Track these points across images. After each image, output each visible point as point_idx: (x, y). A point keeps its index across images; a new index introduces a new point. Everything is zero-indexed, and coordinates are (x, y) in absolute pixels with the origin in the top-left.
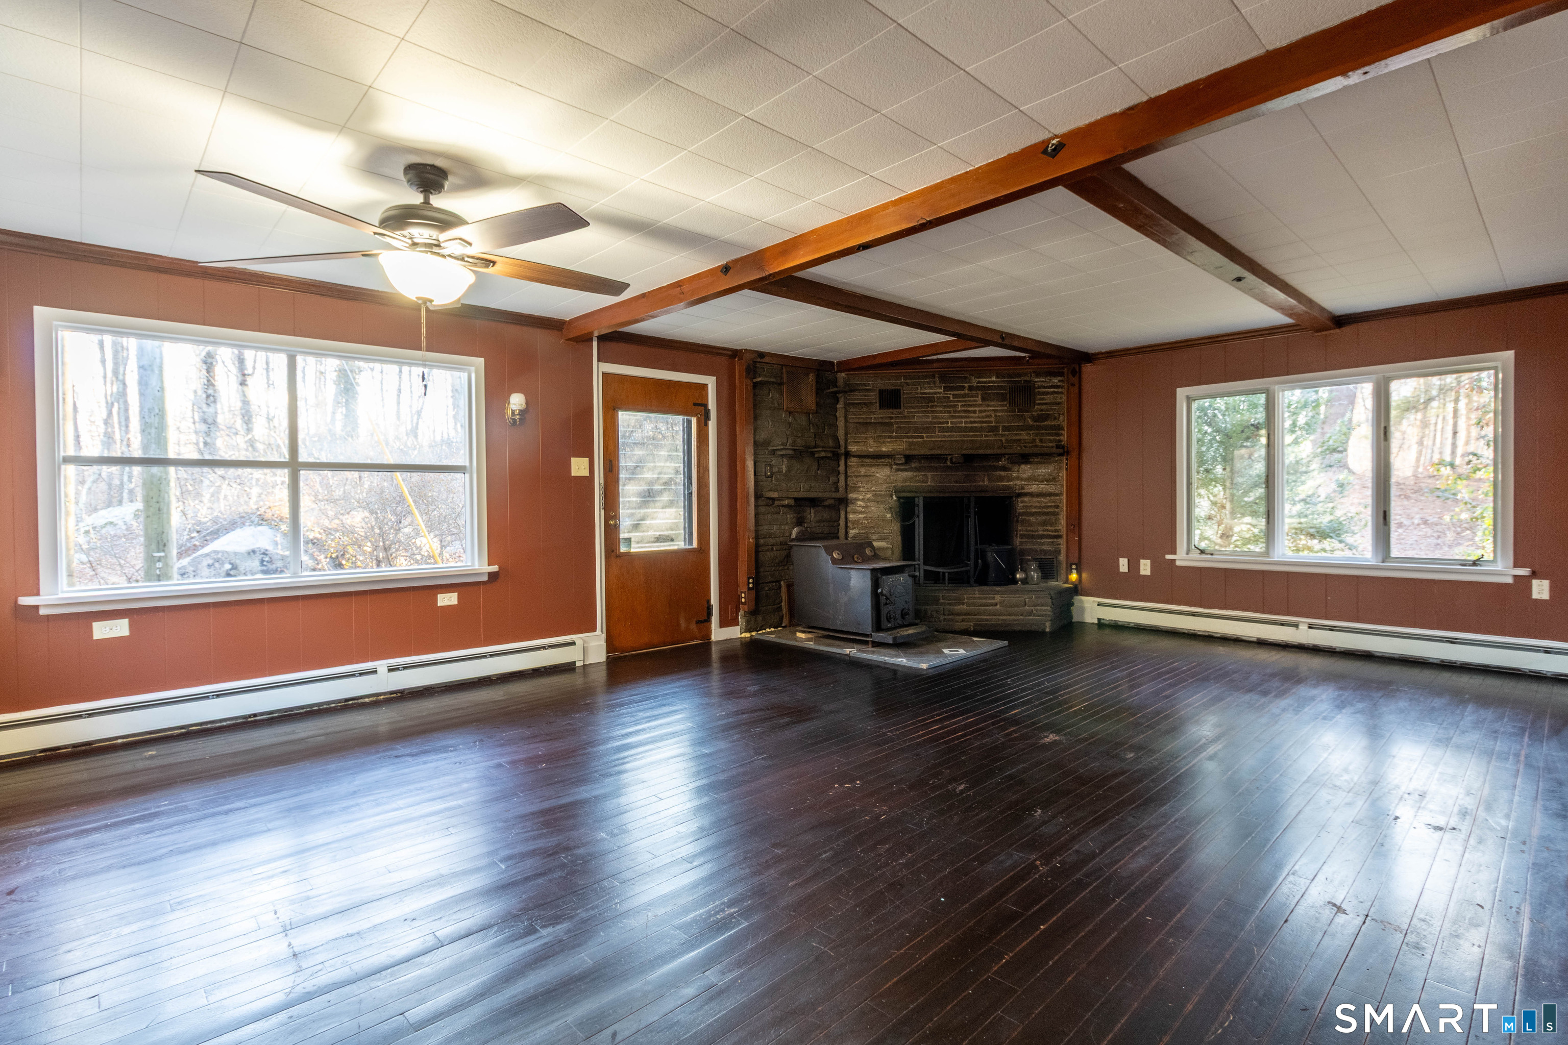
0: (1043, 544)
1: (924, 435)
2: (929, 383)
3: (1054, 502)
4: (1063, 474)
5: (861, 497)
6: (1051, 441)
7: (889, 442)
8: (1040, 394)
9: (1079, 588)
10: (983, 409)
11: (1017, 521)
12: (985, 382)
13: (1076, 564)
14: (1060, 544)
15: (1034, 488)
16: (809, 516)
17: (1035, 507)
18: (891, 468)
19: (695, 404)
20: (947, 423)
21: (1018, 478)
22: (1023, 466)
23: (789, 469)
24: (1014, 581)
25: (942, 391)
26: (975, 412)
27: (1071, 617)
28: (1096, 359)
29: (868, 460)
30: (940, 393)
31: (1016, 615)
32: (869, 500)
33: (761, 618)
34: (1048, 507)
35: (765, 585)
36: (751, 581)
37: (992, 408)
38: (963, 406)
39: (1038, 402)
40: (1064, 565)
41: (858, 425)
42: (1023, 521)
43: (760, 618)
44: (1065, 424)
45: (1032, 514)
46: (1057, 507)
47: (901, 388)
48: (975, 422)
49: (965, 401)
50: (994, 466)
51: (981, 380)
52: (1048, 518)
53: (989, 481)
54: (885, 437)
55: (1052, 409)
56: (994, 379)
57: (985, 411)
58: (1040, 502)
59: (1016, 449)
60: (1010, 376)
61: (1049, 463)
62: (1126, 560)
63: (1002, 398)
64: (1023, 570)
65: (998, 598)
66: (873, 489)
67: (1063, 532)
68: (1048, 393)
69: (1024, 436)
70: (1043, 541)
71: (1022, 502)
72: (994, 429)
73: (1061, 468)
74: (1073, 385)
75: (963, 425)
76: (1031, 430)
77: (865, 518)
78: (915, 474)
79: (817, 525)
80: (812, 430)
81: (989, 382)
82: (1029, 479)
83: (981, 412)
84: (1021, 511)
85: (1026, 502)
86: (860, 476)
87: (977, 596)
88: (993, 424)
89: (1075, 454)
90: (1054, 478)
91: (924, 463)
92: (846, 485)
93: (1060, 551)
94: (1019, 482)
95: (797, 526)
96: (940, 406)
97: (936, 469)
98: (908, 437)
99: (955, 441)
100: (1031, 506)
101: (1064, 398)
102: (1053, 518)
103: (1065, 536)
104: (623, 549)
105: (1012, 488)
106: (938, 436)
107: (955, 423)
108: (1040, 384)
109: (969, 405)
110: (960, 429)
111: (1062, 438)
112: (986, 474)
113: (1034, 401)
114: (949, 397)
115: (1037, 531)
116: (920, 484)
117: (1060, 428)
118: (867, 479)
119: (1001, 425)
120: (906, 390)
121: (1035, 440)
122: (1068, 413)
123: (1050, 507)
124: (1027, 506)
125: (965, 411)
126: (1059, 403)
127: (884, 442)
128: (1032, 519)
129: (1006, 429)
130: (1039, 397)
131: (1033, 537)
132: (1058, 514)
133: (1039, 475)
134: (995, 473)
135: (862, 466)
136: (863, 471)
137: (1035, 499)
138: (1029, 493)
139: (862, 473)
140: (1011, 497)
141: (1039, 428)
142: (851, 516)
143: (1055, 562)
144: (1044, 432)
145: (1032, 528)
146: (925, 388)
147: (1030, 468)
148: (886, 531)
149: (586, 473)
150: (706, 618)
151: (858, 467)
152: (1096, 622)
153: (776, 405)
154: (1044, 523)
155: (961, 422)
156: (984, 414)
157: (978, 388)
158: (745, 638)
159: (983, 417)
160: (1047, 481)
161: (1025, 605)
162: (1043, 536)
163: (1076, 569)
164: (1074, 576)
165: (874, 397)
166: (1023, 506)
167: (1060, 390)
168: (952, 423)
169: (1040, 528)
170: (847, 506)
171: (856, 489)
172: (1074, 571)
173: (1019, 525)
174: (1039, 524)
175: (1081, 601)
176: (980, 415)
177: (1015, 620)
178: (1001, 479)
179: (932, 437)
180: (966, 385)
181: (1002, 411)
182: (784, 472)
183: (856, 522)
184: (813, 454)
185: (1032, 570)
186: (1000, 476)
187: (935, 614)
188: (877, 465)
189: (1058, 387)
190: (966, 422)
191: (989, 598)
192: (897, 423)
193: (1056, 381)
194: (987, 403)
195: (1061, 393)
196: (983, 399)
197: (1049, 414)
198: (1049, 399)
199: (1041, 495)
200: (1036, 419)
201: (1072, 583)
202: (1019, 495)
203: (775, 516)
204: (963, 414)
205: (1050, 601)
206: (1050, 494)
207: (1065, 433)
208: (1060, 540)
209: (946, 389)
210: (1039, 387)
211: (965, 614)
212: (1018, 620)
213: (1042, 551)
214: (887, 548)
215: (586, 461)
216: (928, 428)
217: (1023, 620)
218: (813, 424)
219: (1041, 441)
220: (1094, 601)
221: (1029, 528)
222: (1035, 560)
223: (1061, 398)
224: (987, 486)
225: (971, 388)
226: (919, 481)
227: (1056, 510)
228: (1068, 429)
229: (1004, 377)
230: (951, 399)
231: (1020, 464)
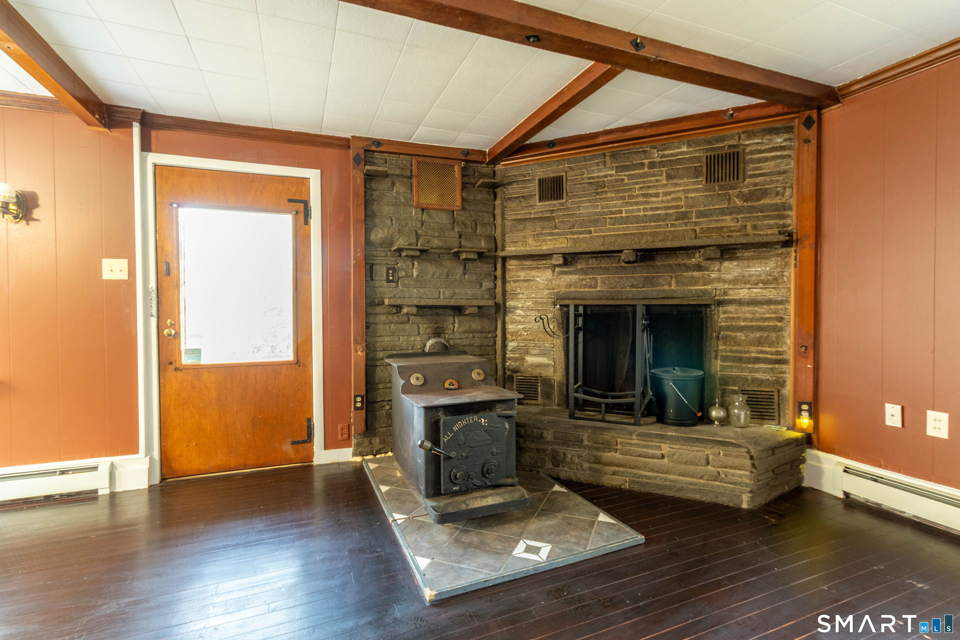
0: (757, 371)
1: (592, 229)
2: (597, 164)
3: (775, 313)
4: (791, 273)
5: (520, 305)
6: (770, 227)
7: (550, 240)
8: (752, 161)
9: (814, 437)
10: (668, 190)
11: (718, 338)
12: (672, 155)
13: (809, 404)
14: (784, 372)
15: (743, 293)
16: (451, 326)
17: (745, 320)
18: (553, 271)
19: (290, 201)
20: (621, 212)
21: (719, 280)
22: (726, 264)
23: (422, 273)
24: (706, 420)
25: (613, 172)
26: (657, 195)
27: (801, 480)
28: (844, 96)
29: (528, 263)
30: (611, 175)
31: (692, 476)
32: (529, 309)
33: (378, 440)
34: (765, 319)
35: (385, 403)
36: (359, 399)
37: (680, 189)
38: (641, 188)
39: (749, 173)
40: (791, 402)
41: (515, 222)
42: (725, 338)
43: (376, 441)
44: (793, 202)
45: (741, 329)
46: (781, 319)
47: (564, 174)
48: (657, 208)
49: (644, 182)
50: (685, 265)
51: (667, 152)
52: (765, 334)
53: (677, 283)
54: (547, 234)
55: (772, 182)
56: (684, 149)
57: (670, 193)
58: (754, 313)
59: (716, 239)
60: (708, 142)
61: (768, 258)
62: (899, 408)
63: (696, 173)
64: (724, 406)
65: (666, 448)
66: (533, 295)
67: (790, 355)
68: (766, 159)
69: (728, 221)
70: (757, 366)
71: (725, 312)
72: (683, 216)
73: (787, 264)
74: (807, 141)
75: (642, 213)
76: (739, 213)
77: (524, 330)
78: (582, 277)
79: (463, 336)
80: (456, 230)
81: (677, 154)
82: (735, 281)
83: (666, 194)
84: (723, 324)
85: (731, 312)
86: (519, 281)
87: (636, 442)
88: (684, 209)
89: (808, 244)
90: (776, 280)
91: (593, 263)
92: (504, 292)
93: (784, 382)
94: (720, 286)
95: (434, 337)
96: (611, 192)
97: (607, 270)
98: (573, 233)
99: (631, 234)
100: (738, 318)
101: (793, 164)
102: (773, 335)
103: (792, 362)
104: (186, 360)
105: (710, 293)
106: (609, 230)
107: (632, 211)
108: (753, 148)
109: (649, 187)
110: (638, 219)
111: (788, 221)
112: (673, 275)
113: (744, 172)
114: (623, 180)
115: (748, 352)
116: (587, 289)
117: (785, 207)
118: (525, 284)
119: (694, 209)
120: (571, 175)
121: (745, 226)
122: (798, 184)
123: (770, 319)
124: (733, 318)
125: (644, 195)
126: (785, 172)
127: (544, 241)
128: (741, 336)
129: (701, 214)
130: (751, 166)
131: (741, 360)
132: (781, 329)
133: (751, 276)
134: (684, 274)
135: (522, 269)
136: (522, 275)
137: (745, 309)
138: (735, 300)
139: (522, 278)
140: (707, 306)
141: (751, 209)
142: (510, 327)
143: (776, 397)
144: (759, 214)
145: (739, 348)
146: (593, 172)
147: (738, 265)
148: (547, 345)
149: (124, 276)
150: (306, 438)
151: (517, 271)
152: (841, 496)
153: (403, 200)
154: (759, 342)
155: (639, 210)
156: (669, 197)
157: (662, 164)
158: (356, 462)
159: (668, 201)
160: (764, 283)
161: (708, 463)
162: (757, 360)
163: (809, 411)
164: (805, 421)
165: (534, 187)
166: (727, 318)
167: (785, 153)
168: (627, 212)
169: (753, 349)
170: (505, 314)
171: (515, 296)
172: (805, 414)
173: (720, 343)
174: (751, 343)
175: (818, 459)
176: (665, 198)
177: (692, 484)
178: (694, 281)
179: (601, 231)
180: (646, 162)
181: (697, 190)
182: (415, 276)
183: (515, 333)
184: (457, 255)
185: (737, 408)
186: (692, 277)
187: (577, 460)
188: (538, 268)
189: (782, 148)
190: (645, 210)
191: (652, 447)
192: (559, 217)
193: (780, 140)
194: (676, 181)
195: (789, 156)
196: (669, 177)
197: (767, 189)
198: (768, 167)
199: (753, 302)
200: (746, 198)
201: (801, 430)
202: (720, 303)
203: (402, 326)
204: (641, 199)
205: (748, 462)
206: (769, 302)
207: (792, 213)
208: (784, 366)
209: (619, 169)
210: (752, 153)
211: (618, 465)
212: (696, 484)
213: (754, 380)
214: (548, 365)
215: (123, 263)
216: (596, 220)
217: (704, 485)
218: (458, 223)
219: (755, 227)
220: (839, 463)
221: (735, 348)
222: (743, 392)
223: (787, 164)
224: (674, 291)
225: (652, 165)
226: (585, 286)
227: (779, 324)
228: (797, 209)
229: (699, 145)
230: (626, 181)
231: (722, 258)
